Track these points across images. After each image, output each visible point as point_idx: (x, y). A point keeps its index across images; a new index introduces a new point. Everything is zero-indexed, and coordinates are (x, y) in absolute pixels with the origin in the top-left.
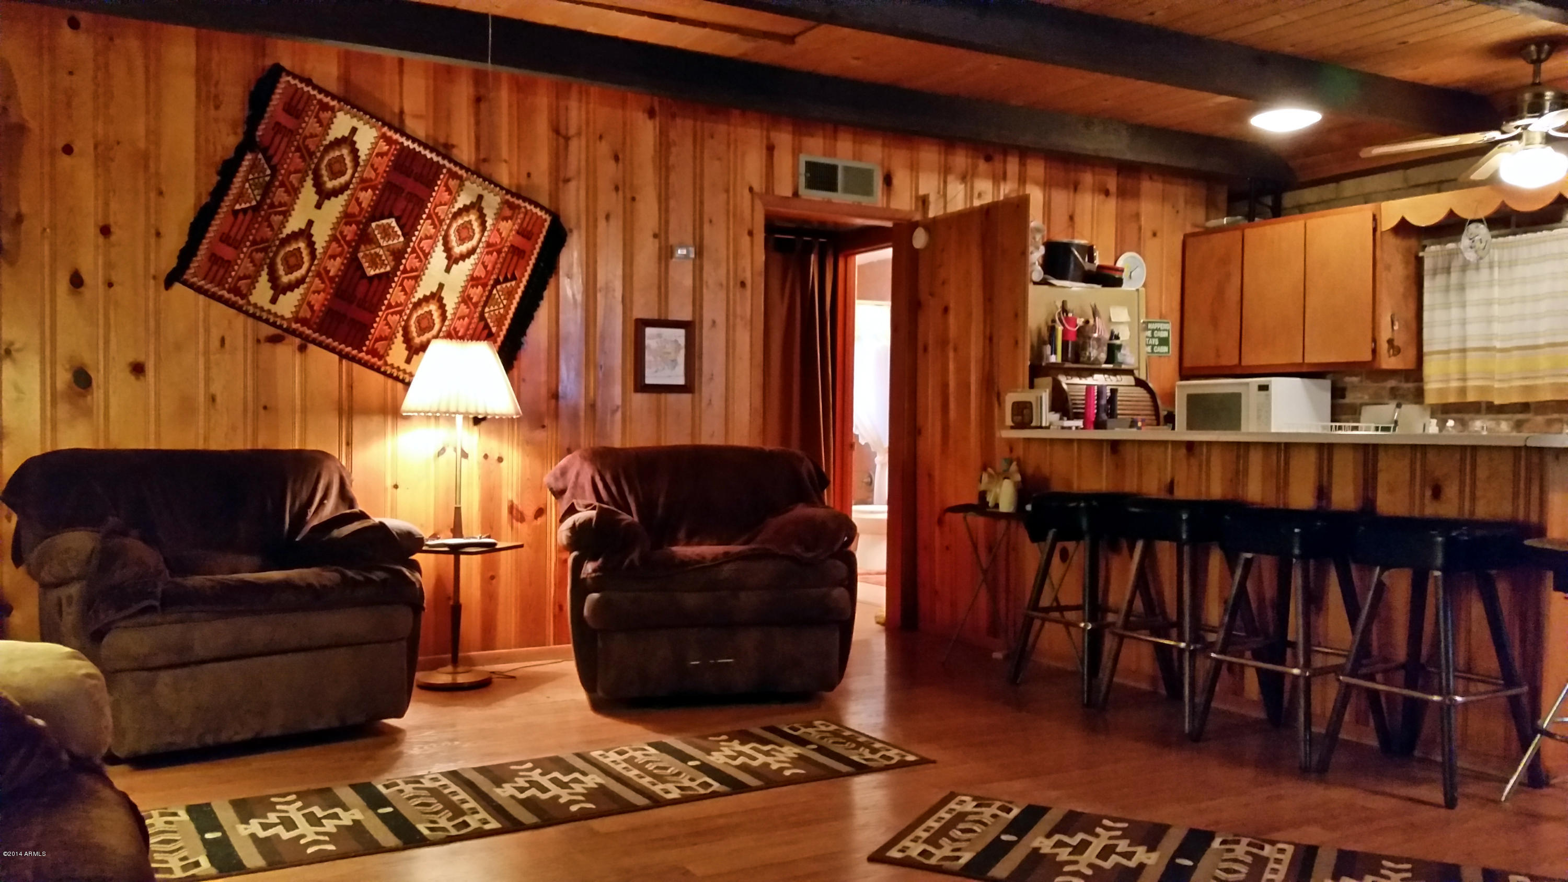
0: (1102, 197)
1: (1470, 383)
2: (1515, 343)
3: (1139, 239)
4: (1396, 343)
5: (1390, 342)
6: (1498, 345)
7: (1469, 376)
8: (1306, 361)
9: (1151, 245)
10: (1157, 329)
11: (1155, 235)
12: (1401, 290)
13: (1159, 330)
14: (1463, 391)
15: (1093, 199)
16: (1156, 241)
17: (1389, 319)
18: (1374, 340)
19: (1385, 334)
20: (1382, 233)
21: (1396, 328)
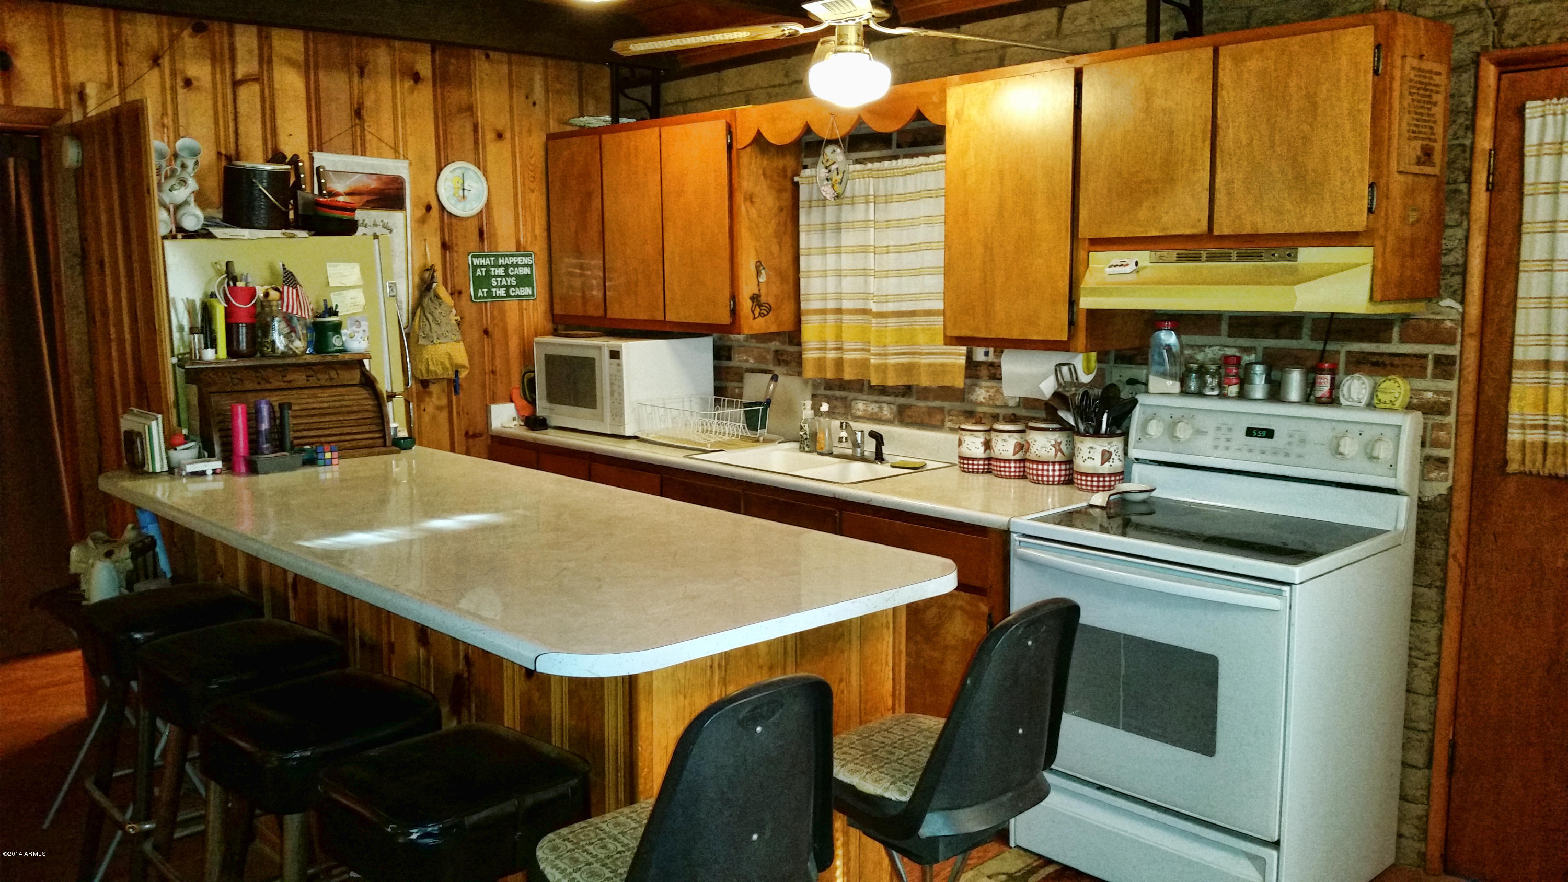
0: (408, 83)
1: (848, 356)
2: (891, 307)
3: (476, 142)
4: (763, 299)
5: (755, 298)
6: (874, 307)
7: (846, 346)
8: (667, 319)
9: (494, 151)
10: (512, 265)
11: (500, 136)
12: (772, 227)
13: (517, 265)
14: (839, 364)
15: (393, 87)
16: (506, 145)
17: (753, 268)
18: (734, 297)
19: (747, 289)
20: (738, 150)
21: (763, 279)
